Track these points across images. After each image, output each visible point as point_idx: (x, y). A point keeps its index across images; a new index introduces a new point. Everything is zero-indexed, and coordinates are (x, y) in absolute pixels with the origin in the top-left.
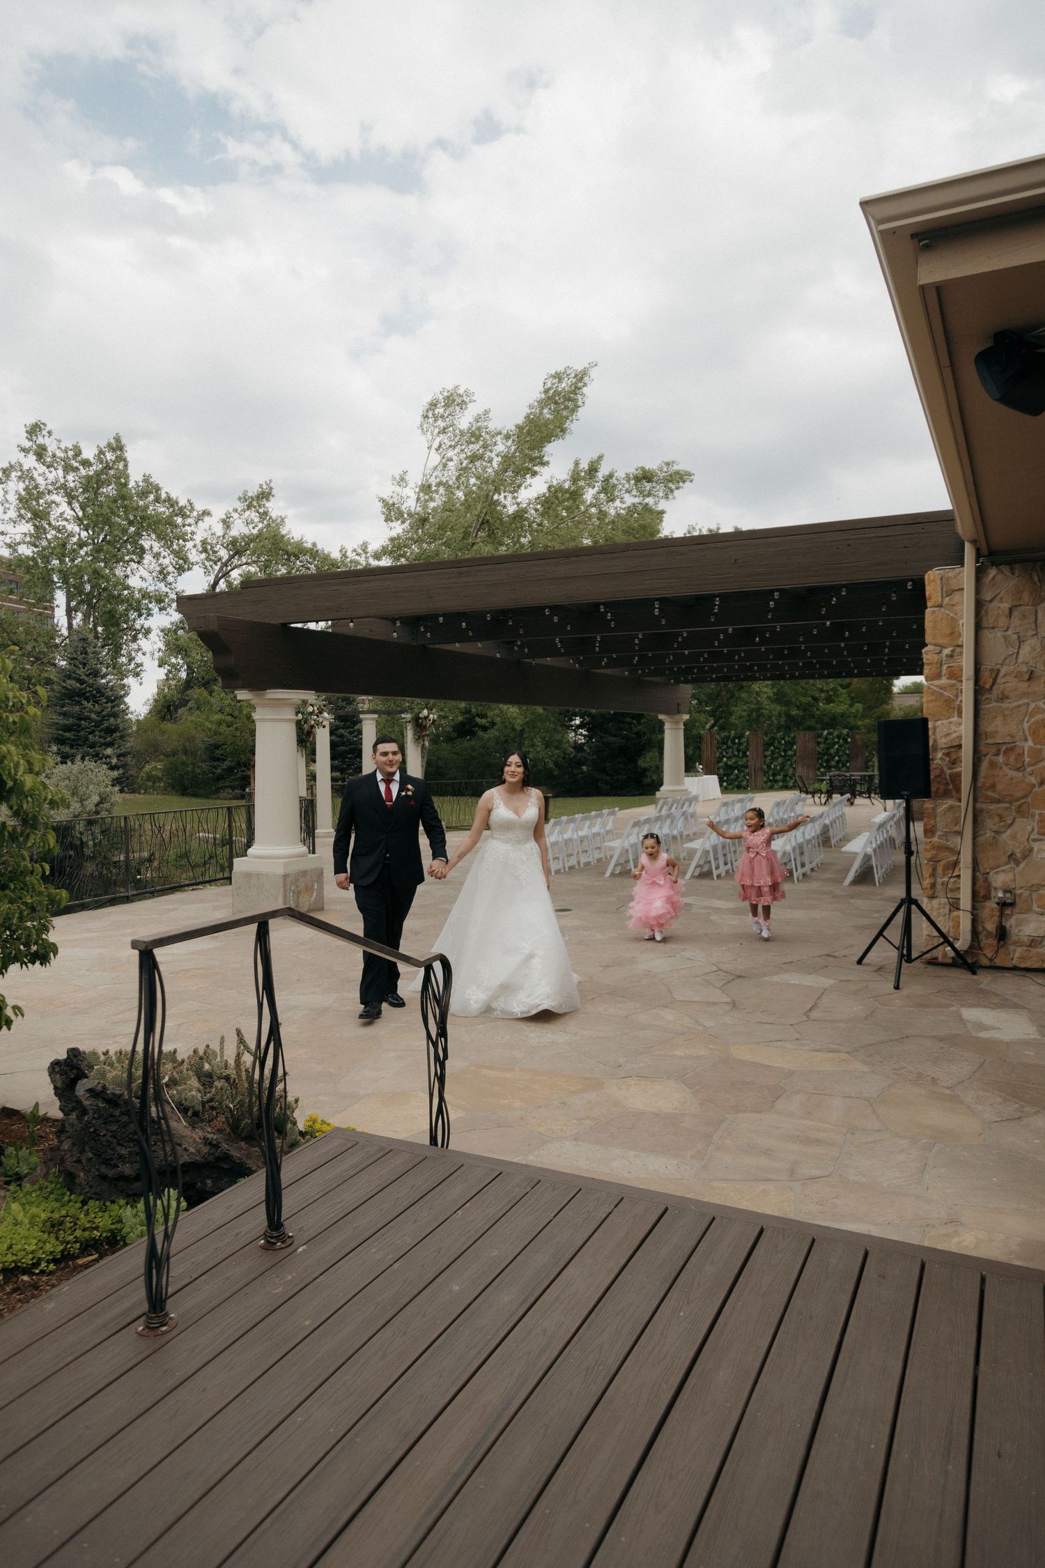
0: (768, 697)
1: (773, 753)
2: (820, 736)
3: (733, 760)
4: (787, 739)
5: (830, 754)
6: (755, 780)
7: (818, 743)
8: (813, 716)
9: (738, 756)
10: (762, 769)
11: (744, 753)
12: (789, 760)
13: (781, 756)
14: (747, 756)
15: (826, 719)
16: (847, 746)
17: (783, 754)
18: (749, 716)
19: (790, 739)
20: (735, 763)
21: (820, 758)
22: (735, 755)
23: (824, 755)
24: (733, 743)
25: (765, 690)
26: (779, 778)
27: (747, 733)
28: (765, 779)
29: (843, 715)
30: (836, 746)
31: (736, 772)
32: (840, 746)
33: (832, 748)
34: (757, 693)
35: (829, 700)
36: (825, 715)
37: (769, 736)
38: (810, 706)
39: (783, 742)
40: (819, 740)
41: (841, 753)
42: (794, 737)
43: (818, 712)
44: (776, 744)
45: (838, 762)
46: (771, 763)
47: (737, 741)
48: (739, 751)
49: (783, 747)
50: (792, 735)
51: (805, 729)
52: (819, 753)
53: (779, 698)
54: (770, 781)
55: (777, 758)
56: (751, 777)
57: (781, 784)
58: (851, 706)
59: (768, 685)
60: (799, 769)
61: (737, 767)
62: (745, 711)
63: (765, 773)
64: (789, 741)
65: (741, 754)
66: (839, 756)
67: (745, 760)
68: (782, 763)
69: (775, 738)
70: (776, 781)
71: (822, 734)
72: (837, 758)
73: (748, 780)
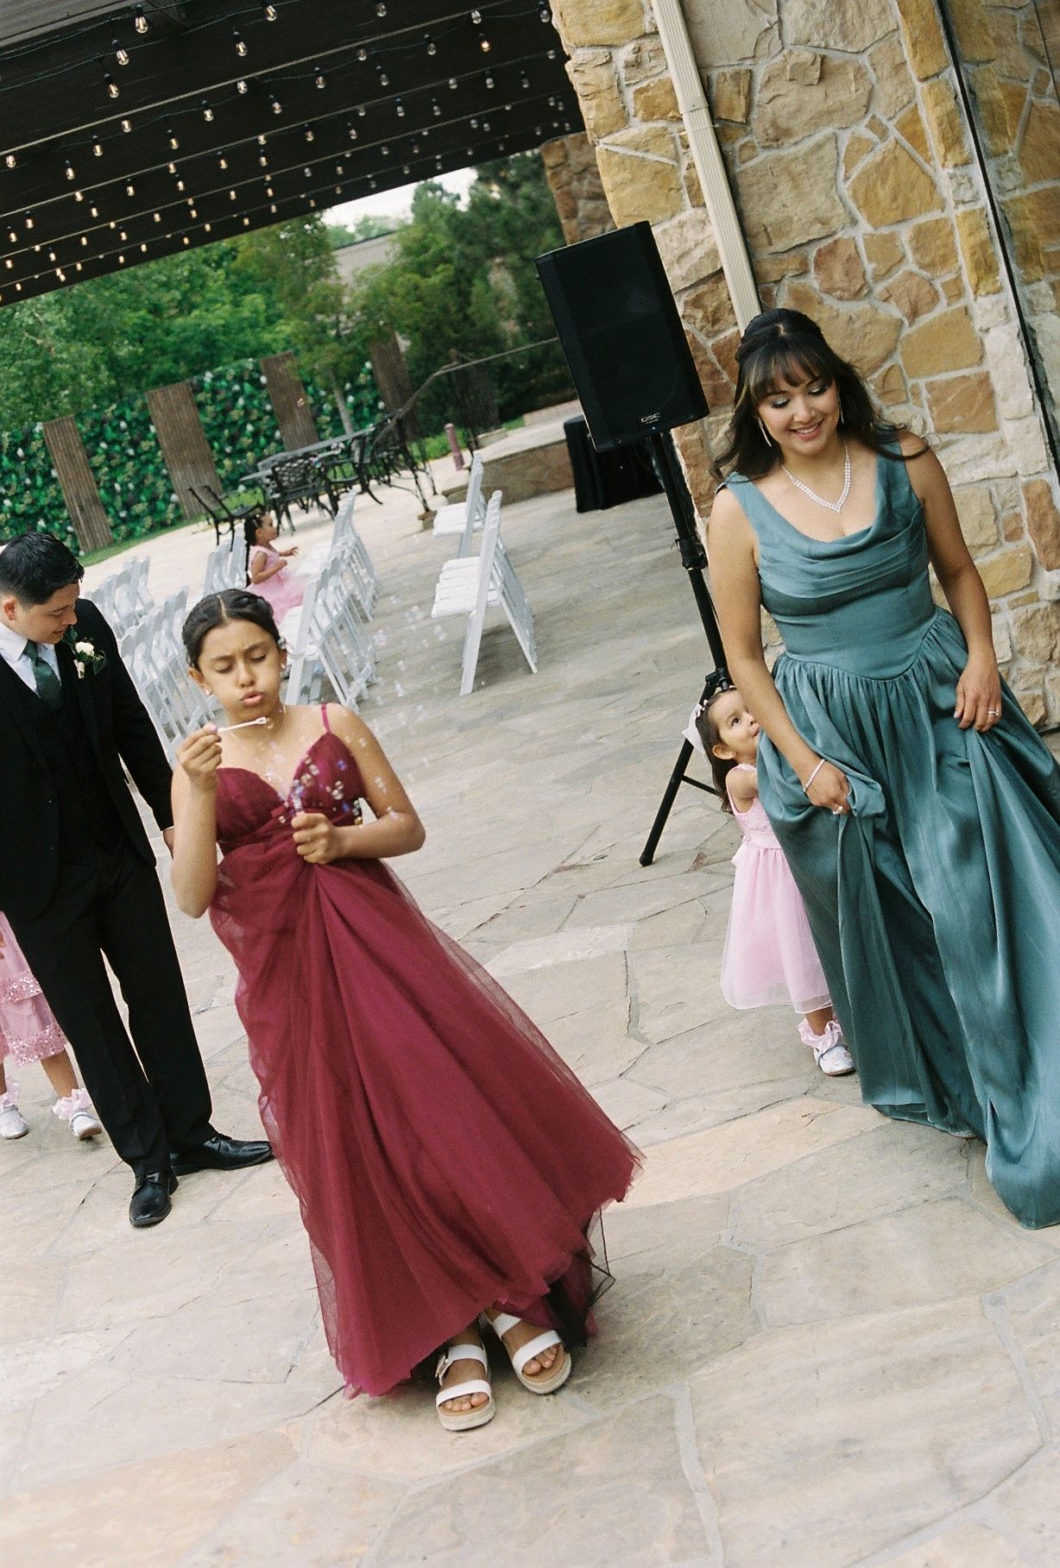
0: (58, 332)
1: (109, 456)
2: (200, 388)
3: (27, 499)
4: (129, 415)
5: (234, 423)
6: (89, 529)
7: (201, 406)
8: (164, 352)
9: (33, 487)
10: (96, 500)
11: (49, 480)
12: (148, 462)
13: (130, 458)
14: (54, 480)
15: (194, 349)
16: (264, 394)
17: (131, 452)
18: (26, 388)
19: (135, 414)
20: (33, 504)
21: (217, 439)
22: (27, 488)
23: (221, 427)
24: (13, 457)
25: (48, 316)
26: (138, 508)
27: (39, 427)
28: (110, 521)
29: (226, 330)
30: (241, 402)
31: (41, 523)
32: (251, 397)
33: (233, 407)
34: (31, 330)
35: (185, 306)
36: (187, 340)
37: (89, 420)
38: (147, 329)
39: (123, 425)
40: (201, 397)
41: (255, 415)
42: (145, 407)
43: (171, 339)
44: (110, 435)
45: (255, 435)
46: (114, 480)
47: (20, 452)
48: (32, 474)
49: (127, 437)
50: (138, 403)
51: (156, 384)
52: (209, 427)
53: (83, 328)
54: (124, 521)
55: (122, 465)
56: (78, 526)
57: (148, 521)
58: (236, 304)
59: (49, 304)
60: (178, 476)
61: (40, 513)
62: (16, 377)
63: (106, 507)
64: (137, 420)
65: (39, 481)
66: (253, 423)
67: (52, 490)
68: (137, 473)
69: (103, 422)
70: (137, 518)
71: (202, 382)
72: (250, 428)
73: (73, 534)
